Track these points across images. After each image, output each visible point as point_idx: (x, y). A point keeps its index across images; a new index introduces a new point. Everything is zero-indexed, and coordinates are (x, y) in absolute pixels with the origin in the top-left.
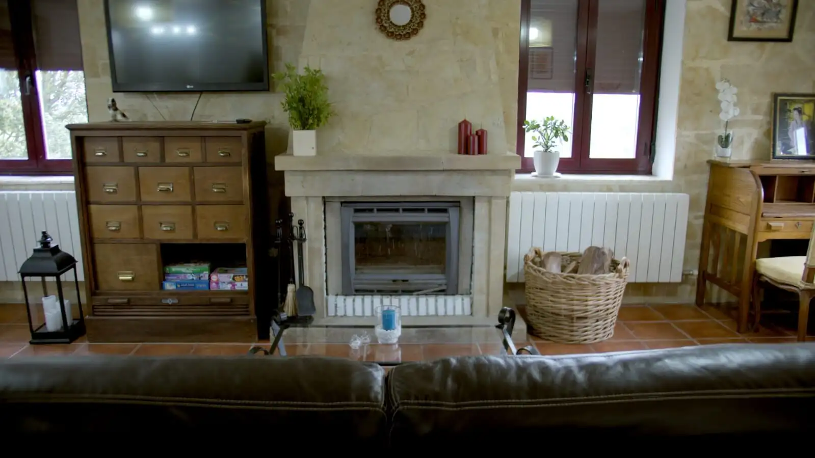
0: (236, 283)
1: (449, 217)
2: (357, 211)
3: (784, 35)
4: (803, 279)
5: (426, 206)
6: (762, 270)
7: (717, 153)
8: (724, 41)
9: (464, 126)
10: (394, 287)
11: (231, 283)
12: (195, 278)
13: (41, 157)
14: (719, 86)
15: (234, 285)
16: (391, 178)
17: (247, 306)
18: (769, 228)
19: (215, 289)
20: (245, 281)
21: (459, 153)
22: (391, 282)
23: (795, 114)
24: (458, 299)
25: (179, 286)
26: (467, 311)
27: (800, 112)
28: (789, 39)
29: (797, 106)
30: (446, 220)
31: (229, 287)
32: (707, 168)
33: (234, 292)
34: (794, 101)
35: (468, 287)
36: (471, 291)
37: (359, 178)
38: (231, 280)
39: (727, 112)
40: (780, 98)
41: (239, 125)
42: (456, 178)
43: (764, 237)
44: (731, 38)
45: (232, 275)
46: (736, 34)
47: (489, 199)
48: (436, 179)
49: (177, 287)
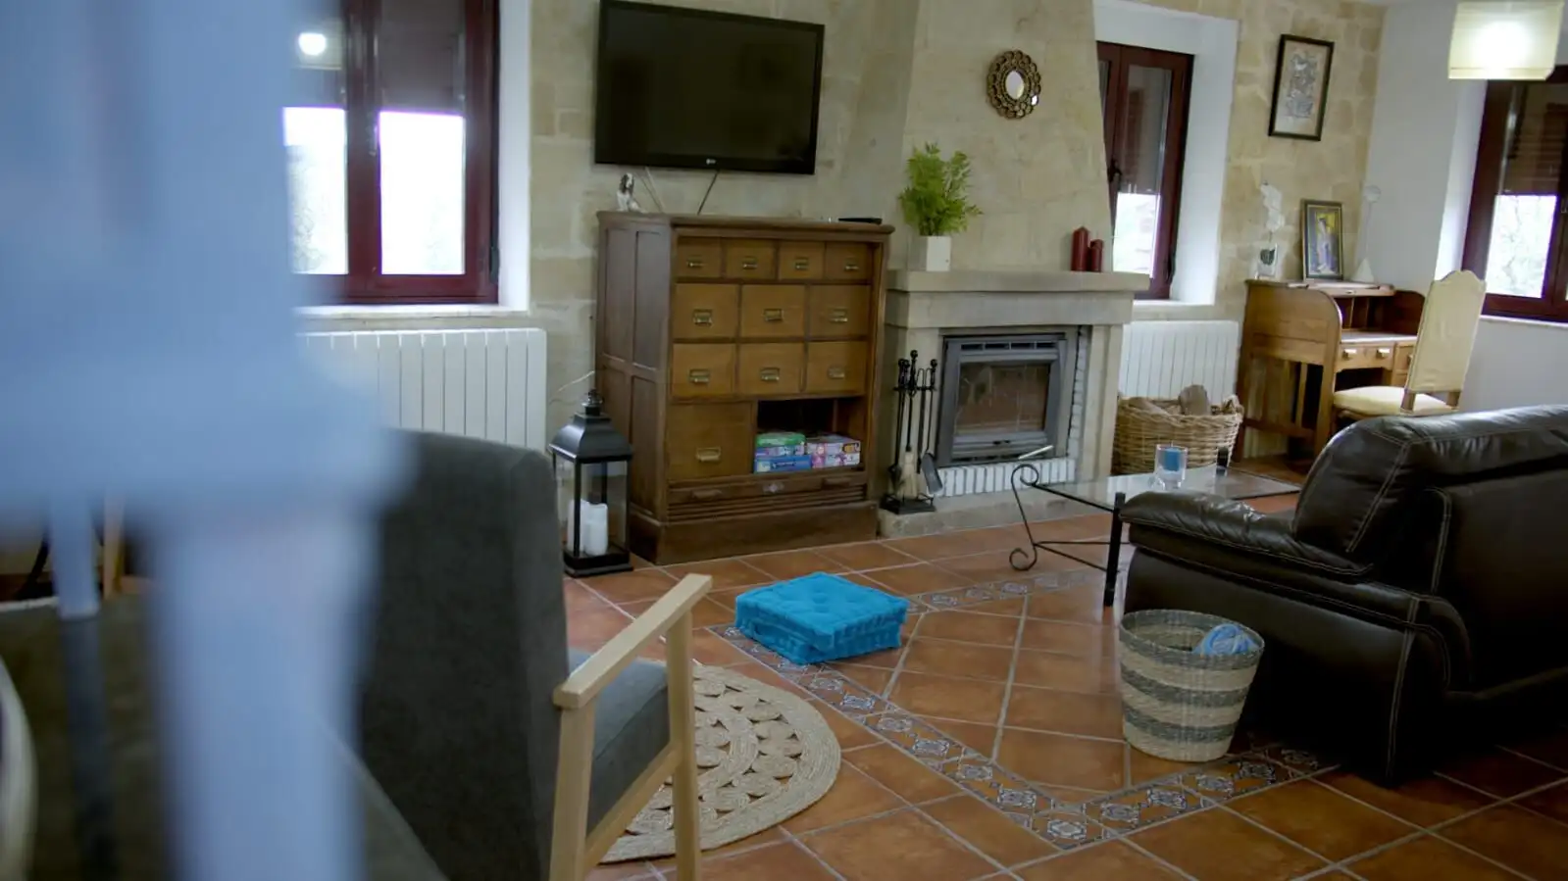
0: (846, 456)
1: (1058, 354)
2: (964, 347)
3: (1312, 132)
4: (1402, 406)
5: (1036, 340)
6: (1345, 404)
7: (1256, 271)
8: (1265, 136)
9: (1079, 236)
10: (992, 452)
11: (838, 456)
12: (787, 453)
13: (374, 269)
14: (1264, 189)
15: (843, 459)
16: (1022, 302)
17: (864, 488)
18: (1345, 356)
19: (821, 466)
20: (856, 452)
21: (1074, 268)
22: (991, 445)
23: (1321, 225)
24: (1063, 463)
25: (774, 466)
26: (1071, 478)
27: (1324, 221)
28: (1317, 138)
29: (1322, 216)
30: (1054, 357)
31: (836, 462)
32: (1244, 289)
33: (843, 469)
34: (1321, 211)
35: (1065, 447)
36: (1069, 451)
37: (989, 302)
38: (841, 450)
39: (1275, 223)
40: (1309, 206)
41: (842, 223)
42: (1083, 301)
43: (1340, 367)
44: (1271, 132)
45: (841, 444)
46: (1278, 128)
47: (1108, 327)
48: (1063, 303)
49: (772, 467)
